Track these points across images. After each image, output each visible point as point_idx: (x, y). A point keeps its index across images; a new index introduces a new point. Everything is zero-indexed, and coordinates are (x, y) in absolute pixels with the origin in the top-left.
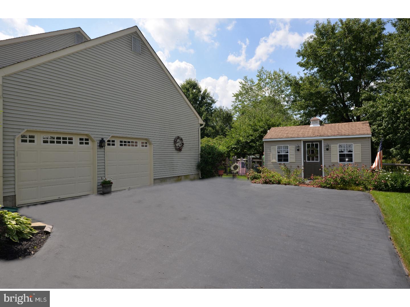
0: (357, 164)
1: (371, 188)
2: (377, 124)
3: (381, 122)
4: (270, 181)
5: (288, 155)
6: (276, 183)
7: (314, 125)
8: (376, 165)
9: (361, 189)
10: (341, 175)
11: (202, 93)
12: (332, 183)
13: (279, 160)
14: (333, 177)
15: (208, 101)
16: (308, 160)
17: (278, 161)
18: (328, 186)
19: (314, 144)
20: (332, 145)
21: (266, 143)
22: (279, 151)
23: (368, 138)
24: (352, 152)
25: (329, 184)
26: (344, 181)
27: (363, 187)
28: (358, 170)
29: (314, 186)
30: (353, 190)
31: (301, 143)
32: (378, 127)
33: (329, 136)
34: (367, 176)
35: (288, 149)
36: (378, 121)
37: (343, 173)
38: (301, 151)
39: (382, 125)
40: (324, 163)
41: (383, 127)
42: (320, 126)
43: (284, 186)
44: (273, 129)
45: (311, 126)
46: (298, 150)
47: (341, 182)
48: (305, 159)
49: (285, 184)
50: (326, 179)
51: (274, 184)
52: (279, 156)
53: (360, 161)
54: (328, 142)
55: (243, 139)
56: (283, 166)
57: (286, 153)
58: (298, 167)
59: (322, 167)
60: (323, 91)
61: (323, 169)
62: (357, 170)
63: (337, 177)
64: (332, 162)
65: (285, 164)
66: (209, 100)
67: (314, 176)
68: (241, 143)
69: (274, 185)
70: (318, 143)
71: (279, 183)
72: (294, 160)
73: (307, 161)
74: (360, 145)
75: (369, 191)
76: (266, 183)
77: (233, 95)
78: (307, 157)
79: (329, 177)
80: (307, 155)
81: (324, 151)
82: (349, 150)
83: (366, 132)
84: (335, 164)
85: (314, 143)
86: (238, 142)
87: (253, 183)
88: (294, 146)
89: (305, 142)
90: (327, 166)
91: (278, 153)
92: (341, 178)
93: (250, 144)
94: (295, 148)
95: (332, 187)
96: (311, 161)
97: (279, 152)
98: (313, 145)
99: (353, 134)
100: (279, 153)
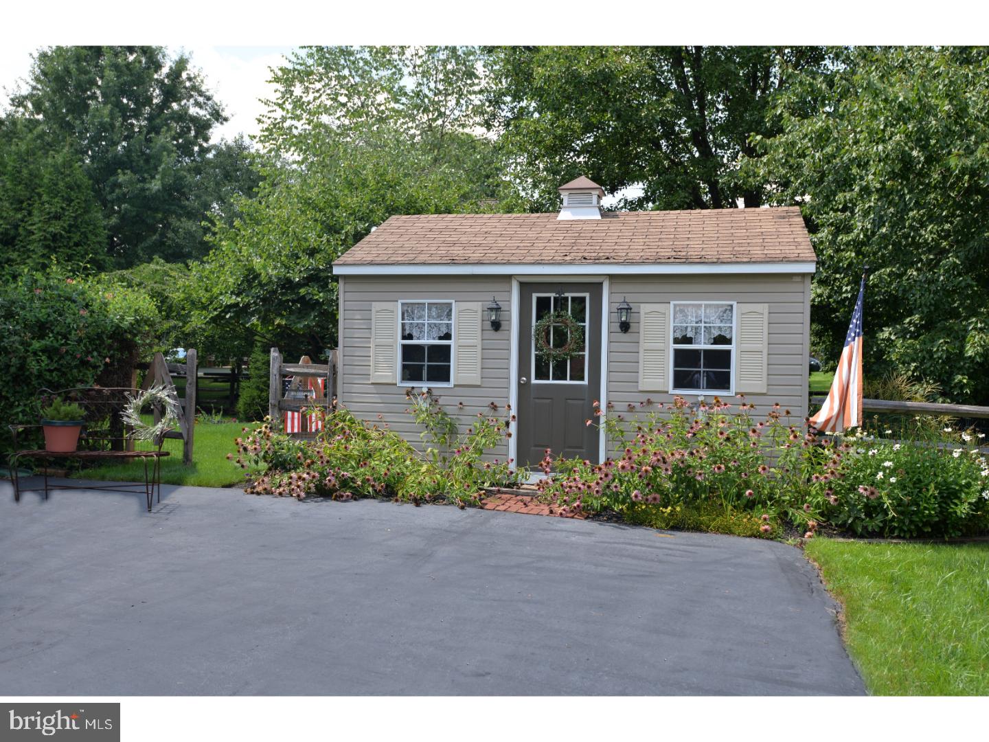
0: (748, 400)
1: (810, 523)
2: (832, 224)
3: (848, 213)
4: (345, 483)
5: (449, 347)
6: (376, 495)
7: (573, 214)
8: (831, 409)
9: (762, 528)
10: (675, 455)
11: (165, 70)
12: (636, 496)
13: (411, 373)
14: (640, 464)
15: (193, 111)
16: (537, 378)
17: (404, 379)
18: (617, 508)
19: (568, 298)
20: (645, 308)
21: (349, 287)
22: (407, 328)
23: (799, 279)
24: (728, 341)
25: (623, 502)
26: (690, 483)
27: (774, 519)
28: (754, 431)
29: (555, 508)
30: (728, 531)
31: (510, 291)
32: (835, 235)
33: (632, 264)
34: (793, 459)
35: (450, 319)
36: (836, 211)
37: (686, 443)
38: (509, 330)
39: (849, 229)
40: (608, 391)
41: (858, 235)
42: (599, 217)
43: (410, 507)
44: (395, 220)
45: (565, 215)
46: (496, 326)
47: (675, 490)
48: (523, 370)
49: (418, 502)
50: (606, 475)
51: (365, 497)
52: (410, 353)
53: (759, 385)
54: (631, 294)
55: (264, 267)
56: (423, 405)
57: (440, 338)
58: (494, 407)
59: (598, 409)
60: (625, 72)
61: (603, 420)
62: (751, 433)
63: (661, 464)
64: (641, 388)
65: (435, 392)
66: (197, 104)
67: (554, 459)
68: (261, 285)
69: (366, 501)
70: (587, 295)
71: (389, 492)
72: (474, 377)
73: (534, 381)
74: (764, 308)
75: (798, 540)
76: (323, 492)
77: (270, 76)
78: (537, 360)
79: (623, 467)
80: (533, 353)
81: (610, 332)
82: (716, 333)
83: (792, 252)
84: (653, 397)
85: (566, 295)
86: (251, 278)
87: (258, 494)
88: (477, 307)
89: (527, 286)
90: (621, 407)
91: (404, 338)
92: (677, 470)
93: (302, 291)
94: (480, 313)
95: (634, 518)
96: (551, 382)
97: (407, 332)
98: (561, 303)
99: (733, 260)
100: (410, 337)
